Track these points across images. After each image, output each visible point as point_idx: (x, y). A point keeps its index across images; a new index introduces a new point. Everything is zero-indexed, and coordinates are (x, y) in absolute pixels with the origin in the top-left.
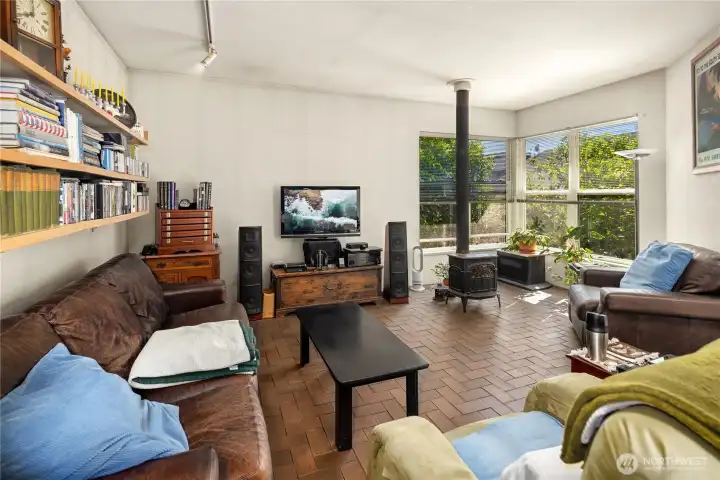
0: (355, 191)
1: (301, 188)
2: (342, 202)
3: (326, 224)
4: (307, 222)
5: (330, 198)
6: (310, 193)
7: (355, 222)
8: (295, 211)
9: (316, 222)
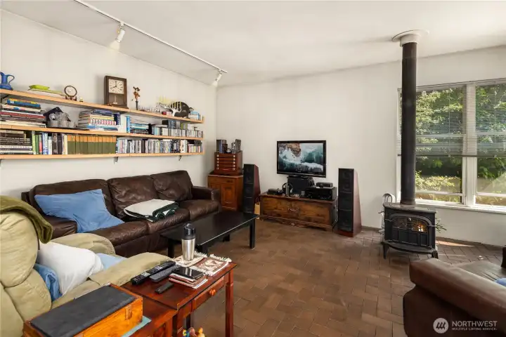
0: (322, 144)
1: (289, 142)
2: (313, 152)
3: (303, 167)
4: (292, 165)
5: (306, 149)
6: (294, 146)
7: (322, 167)
8: (285, 157)
9: (296, 166)
